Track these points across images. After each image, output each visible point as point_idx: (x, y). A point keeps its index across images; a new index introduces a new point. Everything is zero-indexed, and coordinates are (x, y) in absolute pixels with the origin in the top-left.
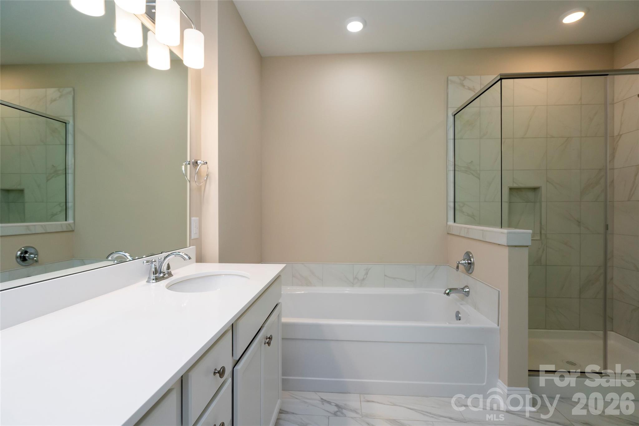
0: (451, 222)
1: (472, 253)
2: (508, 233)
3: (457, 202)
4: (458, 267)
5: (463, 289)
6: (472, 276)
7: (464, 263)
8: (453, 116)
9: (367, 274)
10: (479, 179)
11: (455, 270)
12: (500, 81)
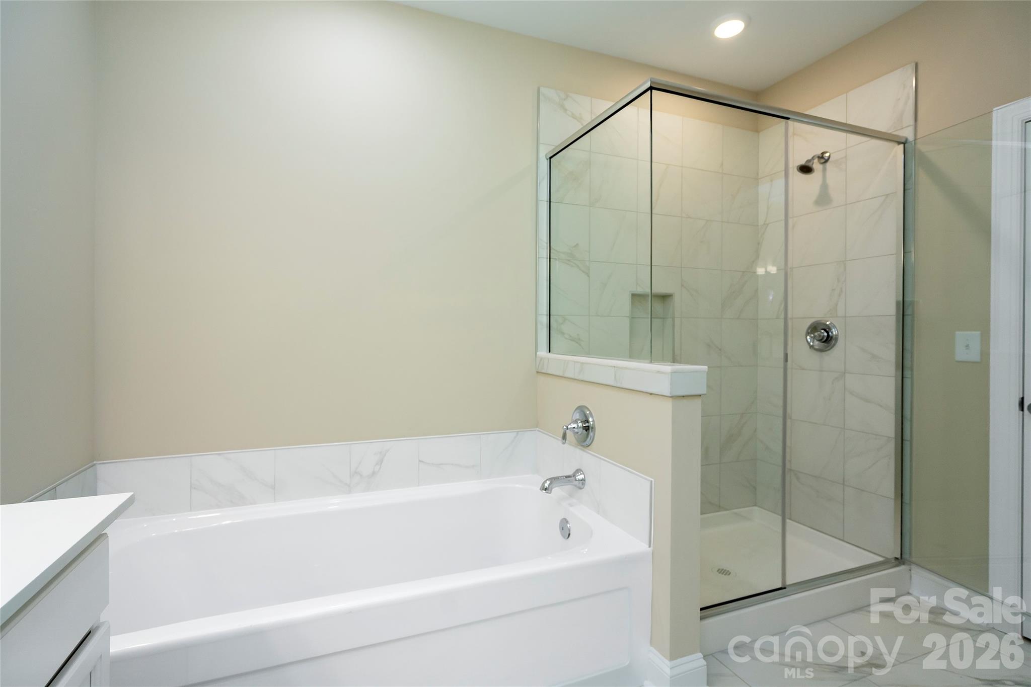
0: (543, 352)
1: (590, 409)
2: (674, 372)
3: (552, 315)
4: (564, 437)
5: (574, 475)
6: (590, 452)
7: (574, 428)
8: (547, 159)
9: (380, 462)
10: (589, 276)
11: (560, 443)
12: (649, 92)
